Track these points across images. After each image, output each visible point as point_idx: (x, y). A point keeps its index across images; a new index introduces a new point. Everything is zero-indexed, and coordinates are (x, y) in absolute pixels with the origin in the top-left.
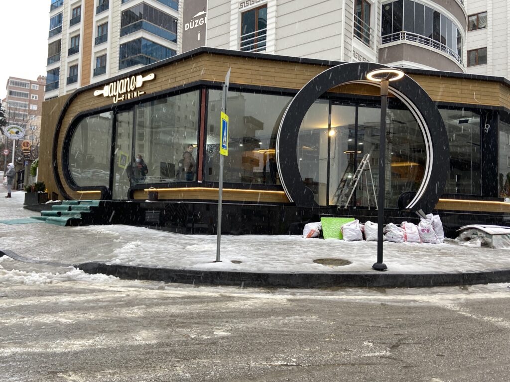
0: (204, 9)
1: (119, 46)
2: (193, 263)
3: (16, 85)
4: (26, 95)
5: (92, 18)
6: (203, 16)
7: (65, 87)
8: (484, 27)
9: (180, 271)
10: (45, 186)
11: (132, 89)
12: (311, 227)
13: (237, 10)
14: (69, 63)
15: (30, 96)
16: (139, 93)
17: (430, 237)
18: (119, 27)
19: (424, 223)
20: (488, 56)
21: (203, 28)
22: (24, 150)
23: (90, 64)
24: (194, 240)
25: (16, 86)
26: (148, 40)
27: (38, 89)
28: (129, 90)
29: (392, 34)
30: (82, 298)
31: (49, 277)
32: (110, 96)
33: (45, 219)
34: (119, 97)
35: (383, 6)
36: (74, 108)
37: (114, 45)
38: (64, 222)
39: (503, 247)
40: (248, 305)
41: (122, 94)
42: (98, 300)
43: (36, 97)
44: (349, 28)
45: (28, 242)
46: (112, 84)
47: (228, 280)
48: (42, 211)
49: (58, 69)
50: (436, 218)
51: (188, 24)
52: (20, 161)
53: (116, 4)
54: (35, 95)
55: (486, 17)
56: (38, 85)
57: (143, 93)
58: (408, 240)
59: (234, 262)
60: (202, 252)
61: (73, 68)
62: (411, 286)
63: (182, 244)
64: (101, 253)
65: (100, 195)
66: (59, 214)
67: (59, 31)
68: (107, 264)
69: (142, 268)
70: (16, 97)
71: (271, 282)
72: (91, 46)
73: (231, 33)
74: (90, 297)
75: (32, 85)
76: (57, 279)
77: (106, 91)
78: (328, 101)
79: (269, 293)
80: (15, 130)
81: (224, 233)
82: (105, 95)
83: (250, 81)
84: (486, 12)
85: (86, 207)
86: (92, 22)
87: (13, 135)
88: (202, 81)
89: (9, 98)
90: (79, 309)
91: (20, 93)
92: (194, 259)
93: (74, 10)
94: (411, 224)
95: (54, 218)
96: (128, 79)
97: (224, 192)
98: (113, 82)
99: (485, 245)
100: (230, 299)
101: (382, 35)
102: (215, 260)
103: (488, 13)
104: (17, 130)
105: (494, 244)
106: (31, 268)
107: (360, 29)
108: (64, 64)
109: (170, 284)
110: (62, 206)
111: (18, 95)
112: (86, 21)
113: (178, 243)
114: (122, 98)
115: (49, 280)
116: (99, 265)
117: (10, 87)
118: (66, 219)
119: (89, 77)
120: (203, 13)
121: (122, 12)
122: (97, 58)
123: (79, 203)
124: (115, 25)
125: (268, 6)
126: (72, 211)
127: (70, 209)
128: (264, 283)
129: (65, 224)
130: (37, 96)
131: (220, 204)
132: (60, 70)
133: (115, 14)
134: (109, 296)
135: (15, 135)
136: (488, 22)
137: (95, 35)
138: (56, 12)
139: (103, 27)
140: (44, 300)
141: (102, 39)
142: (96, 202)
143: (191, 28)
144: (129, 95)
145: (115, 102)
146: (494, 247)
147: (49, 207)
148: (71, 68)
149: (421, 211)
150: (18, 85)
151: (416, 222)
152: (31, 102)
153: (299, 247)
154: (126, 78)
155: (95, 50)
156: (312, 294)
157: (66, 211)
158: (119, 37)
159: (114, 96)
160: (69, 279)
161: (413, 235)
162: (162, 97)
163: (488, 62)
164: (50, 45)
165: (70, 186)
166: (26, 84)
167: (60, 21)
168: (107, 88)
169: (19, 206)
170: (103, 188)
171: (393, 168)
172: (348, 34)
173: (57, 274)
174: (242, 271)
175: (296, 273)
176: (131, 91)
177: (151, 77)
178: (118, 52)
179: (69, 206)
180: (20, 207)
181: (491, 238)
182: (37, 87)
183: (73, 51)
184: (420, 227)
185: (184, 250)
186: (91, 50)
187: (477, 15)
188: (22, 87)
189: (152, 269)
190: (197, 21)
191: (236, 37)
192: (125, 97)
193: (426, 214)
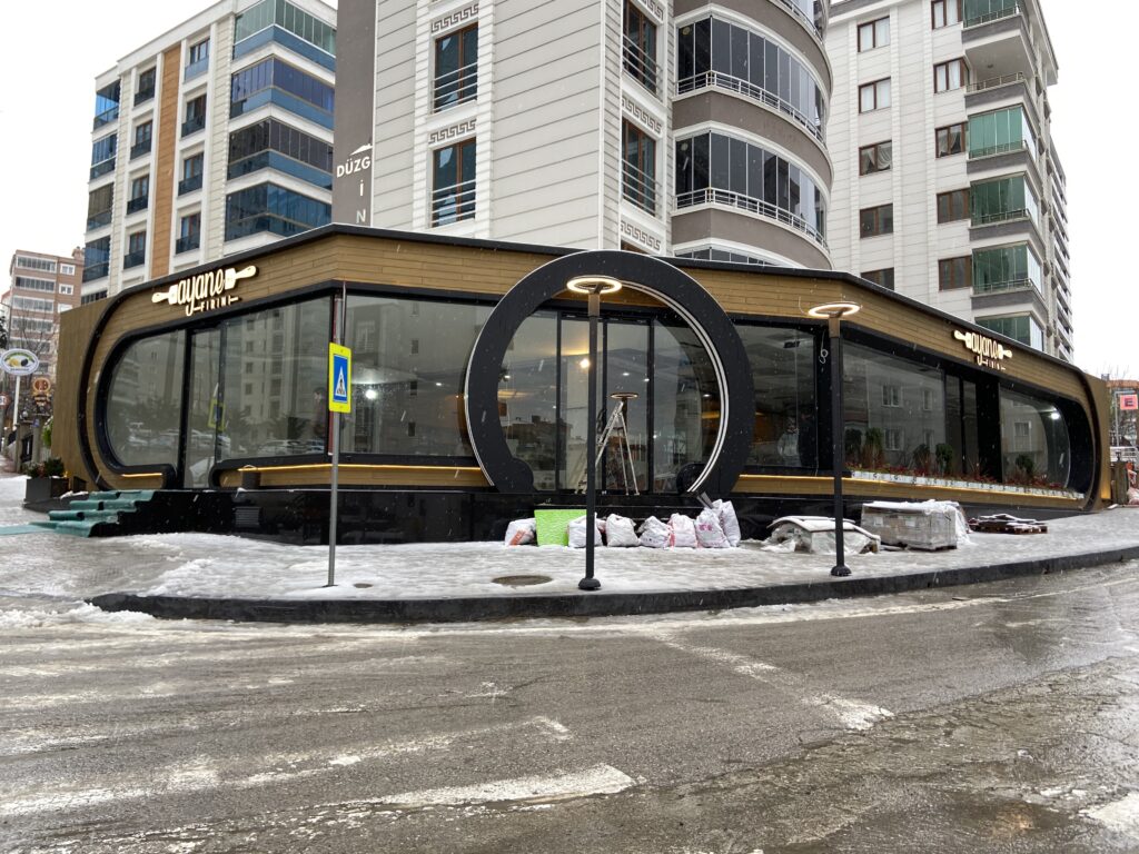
0: (370, 141)
1: (224, 198)
2: (289, 589)
3: (29, 266)
4: (50, 286)
5: (173, 144)
6: (368, 153)
7: (120, 274)
8: (888, 168)
9: (261, 602)
10: (62, 465)
11: (219, 293)
12: (519, 526)
13: (424, 147)
14: (128, 228)
15: (58, 286)
16: (230, 300)
17: (712, 538)
18: (225, 163)
19: (705, 515)
20: (894, 220)
21: (366, 174)
22: (38, 396)
23: (169, 230)
24: (312, 555)
25: (29, 270)
26: (278, 186)
27: (73, 273)
28: (212, 294)
29: (693, 192)
30: (85, 645)
31: (37, 618)
32: (180, 303)
33: (54, 526)
34: (196, 305)
35: (677, 143)
36: (117, 324)
37: (215, 195)
38: (86, 529)
39: (827, 551)
40: (349, 646)
41: (201, 300)
42: (109, 647)
43: (69, 289)
44: (613, 184)
45: (14, 564)
46: (183, 282)
47: (340, 614)
48: (52, 512)
49: (107, 239)
50: (727, 508)
51: (342, 167)
52: (26, 418)
53: (219, 119)
54: (67, 286)
55: (890, 149)
56: (74, 267)
57: (236, 299)
58: (676, 543)
59: (358, 586)
60: (314, 572)
61: (137, 239)
62: (633, 612)
63: (286, 562)
64: (137, 578)
65: (162, 481)
66: (81, 517)
67: (111, 166)
68: (140, 595)
69: (198, 600)
70: (30, 289)
71: (408, 615)
72: (171, 196)
73: (416, 186)
74: (97, 644)
75: (62, 265)
76: (51, 620)
77: (173, 295)
78: (555, 313)
79: (396, 630)
80: (20, 359)
81: (340, 542)
82: (172, 302)
83: (420, 280)
84: (890, 141)
85: (129, 504)
86: (173, 153)
87: (15, 367)
88: (333, 281)
89: (15, 291)
90: (72, 660)
91: (38, 281)
92: (292, 584)
93: (138, 128)
94: (685, 518)
95: (70, 523)
96: (211, 274)
97: (340, 469)
98: (186, 279)
99: (803, 548)
100: (328, 639)
101: (677, 193)
102: (326, 583)
103: (893, 144)
104: (23, 358)
105: (814, 547)
106: (12, 605)
107: (634, 184)
108: (120, 228)
109: (241, 623)
110: (88, 501)
111: (33, 286)
112: (161, 149)
113: (281, 560)
114: (201, 308)
115: (37, 622)
116: (127, 597)
117: (17, 271)
118: (89, 524)
119: (168, 255)
120: (368, 147)
121: (231, 134)
122: (184, 219)
123: (118, 495)
124: (217, 157)
125: (478, 141)
126: (106, 511)
127: (101, 506)
128: (397, 616)
129: (88, 533)
130: (72, 287)
131: (334, 491)
132: (111, 241)
133: (218, 138)
134: (128, 642)
135: (21, 367)
136: (894, 159)
137: (178, 176)
138: (105, 132)
139: (195, 162)
140: (20, 649)
141: (192, 183)
142: (147, 494)
143: (348, 173)
144: (213, 302)
145: (188, 315)
146: (813, 552)
147: (66, 504)
148: (132, 237)
149: (704, 495)
150: (34, 266)
151: (694, 514)
152: (59, 299)
153: (483, 560)
154: (208, 272)
155: (179, 204)
156: (466, 629)
157: (94, 511)
158: (224, 180)
159: (187, 303)
160: (73, 620)
161: (684, 535)
162: (272, 305)
163: (895, 229)
164: (91, 193)
165: (108, 466)
166: (49, 264)
167: (112, 149)
168: (174, 289)
169: (13, 503)
170: (167, 469)
171: (703, 420)
172: (611, 194)
173: (54, 612)
174: (364, 599)
175: (449, 598)
176: (216, 295)
177: (249, 271)
178: (223, 209)
179: (99, 501)
180: (16, 505)
181: (810, 537)
182: (71, 269)
183: (137, 204)
184: (698, 522)
185: (286, 571)
186: (170, 205)
187: (874, 146)
188: (41, 270)
189: (214, 601)
190: (358, 161)
191: (423, 193)
192: (205, 305)
193: (713, 499)
